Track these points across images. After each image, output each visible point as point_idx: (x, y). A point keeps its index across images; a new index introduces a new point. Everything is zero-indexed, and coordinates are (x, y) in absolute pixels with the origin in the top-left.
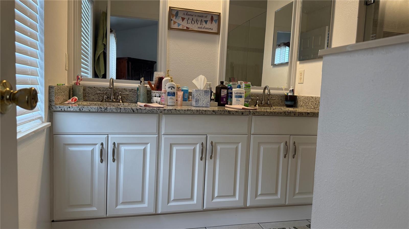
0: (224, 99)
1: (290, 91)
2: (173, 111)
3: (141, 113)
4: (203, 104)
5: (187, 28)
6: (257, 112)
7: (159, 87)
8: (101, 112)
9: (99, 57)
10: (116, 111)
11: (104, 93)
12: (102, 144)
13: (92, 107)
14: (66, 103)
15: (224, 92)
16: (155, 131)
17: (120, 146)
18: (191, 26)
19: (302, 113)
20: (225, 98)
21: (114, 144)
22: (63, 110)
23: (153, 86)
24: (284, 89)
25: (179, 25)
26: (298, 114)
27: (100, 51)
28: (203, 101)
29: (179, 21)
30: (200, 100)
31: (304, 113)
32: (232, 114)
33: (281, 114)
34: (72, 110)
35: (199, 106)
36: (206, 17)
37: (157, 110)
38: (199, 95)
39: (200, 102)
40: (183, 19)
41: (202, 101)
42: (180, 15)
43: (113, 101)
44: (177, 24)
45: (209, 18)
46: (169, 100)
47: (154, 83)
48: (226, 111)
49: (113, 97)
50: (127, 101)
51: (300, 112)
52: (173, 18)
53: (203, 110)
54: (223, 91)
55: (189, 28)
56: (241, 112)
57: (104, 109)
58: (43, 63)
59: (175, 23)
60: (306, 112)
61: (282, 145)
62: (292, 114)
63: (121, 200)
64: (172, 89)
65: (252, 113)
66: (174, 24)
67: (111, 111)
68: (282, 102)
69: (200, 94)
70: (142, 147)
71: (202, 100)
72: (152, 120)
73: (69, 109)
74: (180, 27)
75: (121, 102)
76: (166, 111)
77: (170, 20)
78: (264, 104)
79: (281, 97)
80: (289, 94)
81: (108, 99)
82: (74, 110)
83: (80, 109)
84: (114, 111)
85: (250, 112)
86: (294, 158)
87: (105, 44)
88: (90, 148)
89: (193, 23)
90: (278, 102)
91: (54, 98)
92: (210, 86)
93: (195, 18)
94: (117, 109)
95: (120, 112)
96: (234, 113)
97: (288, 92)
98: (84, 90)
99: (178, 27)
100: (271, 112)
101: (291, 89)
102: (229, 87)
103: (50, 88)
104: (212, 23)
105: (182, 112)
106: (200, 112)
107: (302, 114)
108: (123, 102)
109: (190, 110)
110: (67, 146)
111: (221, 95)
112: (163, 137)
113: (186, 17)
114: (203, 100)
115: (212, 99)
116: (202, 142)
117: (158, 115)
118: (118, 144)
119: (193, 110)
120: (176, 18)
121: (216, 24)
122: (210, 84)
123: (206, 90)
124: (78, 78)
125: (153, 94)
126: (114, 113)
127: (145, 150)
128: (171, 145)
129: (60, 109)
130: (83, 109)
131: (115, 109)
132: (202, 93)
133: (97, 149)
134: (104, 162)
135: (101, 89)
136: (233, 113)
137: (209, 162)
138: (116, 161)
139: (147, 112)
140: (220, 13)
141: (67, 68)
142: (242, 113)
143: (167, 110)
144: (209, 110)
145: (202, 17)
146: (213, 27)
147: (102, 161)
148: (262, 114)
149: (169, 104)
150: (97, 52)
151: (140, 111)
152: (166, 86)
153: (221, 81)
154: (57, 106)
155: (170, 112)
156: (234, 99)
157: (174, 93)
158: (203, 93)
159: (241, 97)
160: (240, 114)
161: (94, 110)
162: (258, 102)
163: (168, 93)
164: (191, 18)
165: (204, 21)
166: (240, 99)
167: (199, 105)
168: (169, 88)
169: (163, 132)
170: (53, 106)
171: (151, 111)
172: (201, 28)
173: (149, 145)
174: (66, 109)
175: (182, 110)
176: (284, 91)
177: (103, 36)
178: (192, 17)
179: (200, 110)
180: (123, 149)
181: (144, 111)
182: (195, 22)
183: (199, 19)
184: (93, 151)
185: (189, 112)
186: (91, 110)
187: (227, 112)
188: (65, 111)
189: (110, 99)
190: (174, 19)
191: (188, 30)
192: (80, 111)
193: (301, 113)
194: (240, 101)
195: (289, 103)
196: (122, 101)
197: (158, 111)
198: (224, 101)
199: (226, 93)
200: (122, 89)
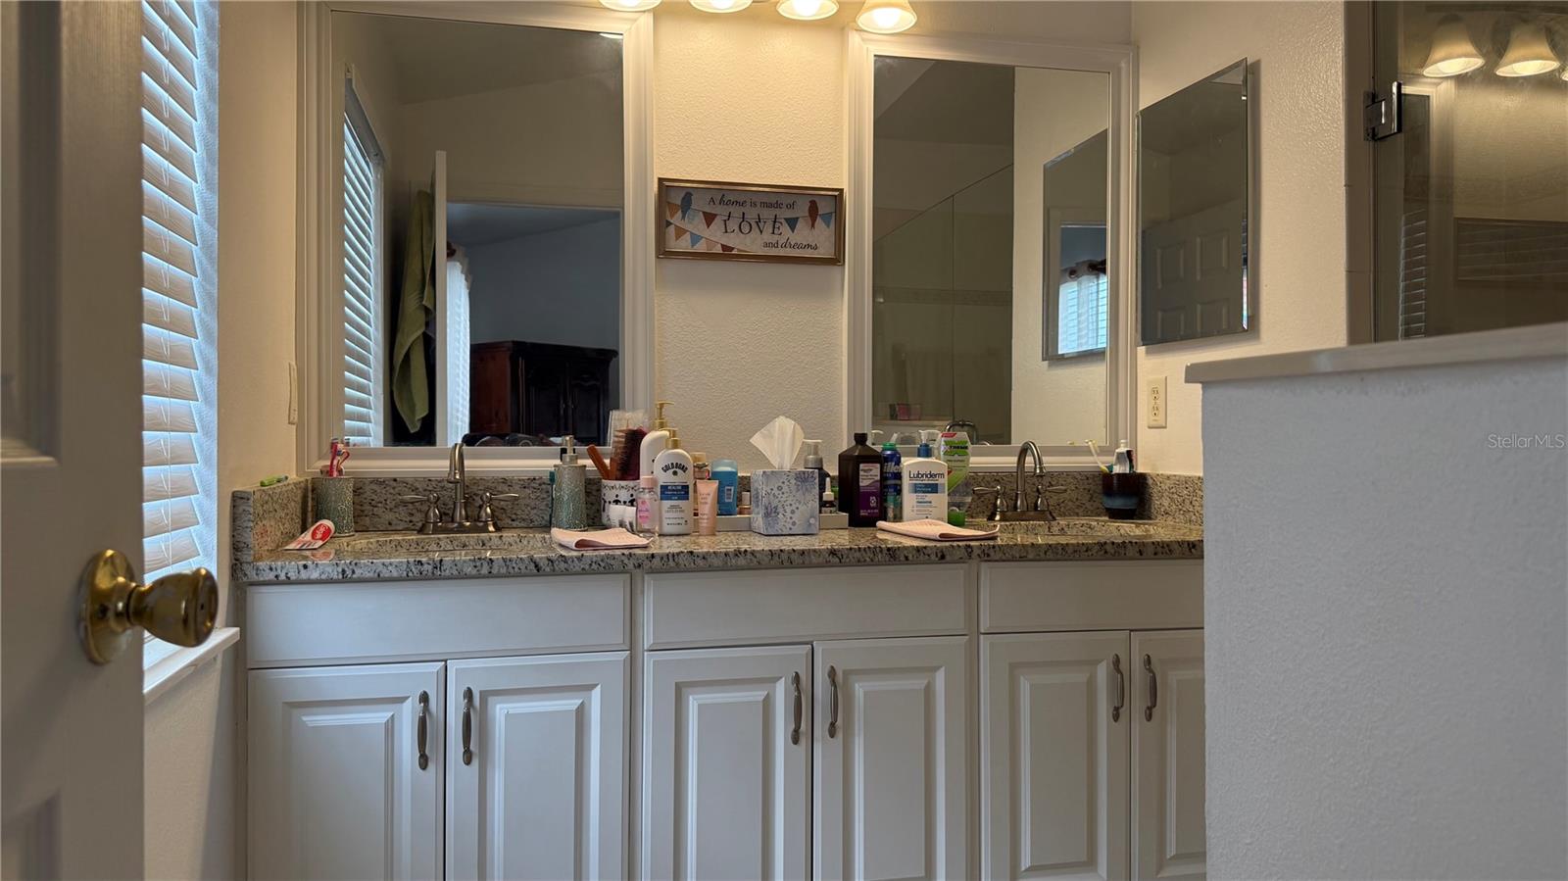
0: (873, 501)
1: (1118, 458)
2: (681, 560)
3: (567, 573)
4: (794, 524)
5: (724, 247)
6: (997, 548)
7: (628, 466)
8: (422, 578)
9: (407, 356)
10: (474, 572)
11: (428, 500)
12: (424, 698)
13: (387, 561)
14: (291, 546)
15: (871, 473)
16: (618, 637)
17: (491, 700)
18: (739, 242)
19: (1168, 546)
20: (873, 494)
21: (469, 694)
22: (283, 577)
23: (607, 462)
24: (1096, 451)
25: (695, 239)
26: (1151, 550)
27: (411, 334)
28: (793, 512)
29: (695, 224)
30: (780, 510)
31: (1176, 546)
32: (902, 558)
33: (1087, 551)
34: (315, 575)
35: (780, 532)
36: (791, 206)
37: (623, 558)
38: (775, 489)
39: (780, 516)
40: (709, 218)
41: (788, 515)
42: (699, 204)
43: (462, 529)
44: (687, 236)
45: (802, 210)
46: (665, 515)
47: (609, 451)
48: (878, 550)
49: (463, 512)
50: (514, 524)
51: (1158, 542)
52: (672, 216)
53: (794, 550)
54: (865, 471)
55: (733, 249)
56: (935, 550)
57: (430, 567)
58: (212, 416)
59: (680, 232)
60: (1183, 542)
61: (1102, 672)
62: (1131, 551)
64: (675, 473)
65: (976, 552)
66: (677, 239)
67: (455, 573)
68: (1091, 498)
69: (780, 488)
70: (571, 703)
71: (788, 509)
72: (606, 597)
73: (304, 575)
74: (701, 247)
75: (491, 528)
76: (656, 561)
77: (662, 224)
78: (1025, 509)
79: (1086, 482)
80: (1117, 469)
81: (446, 523)
82: (324, 577)
83: (344, 571)
84: (469, 570)
85: (970, 550)
86: (1149, 717)
87: (430, 306)
88: (379, 717)
89: (746, 229)
90: (1077, 499)
91: (250, 538)
92: (816, 453)
93: (752, 214)
94: (478, 564)
95: (490, 575)
96: (910, 558)
97: (1113, 459)
98: (357, 491)
99: (693, 246)
100: (1050, 546)
101: (1123, 449)
102: (889, 452)
103: (238, 499)
104: (813, 226)
105: (716, 562)
106: (784, 556)
107: (1170, 551)
108: (498, 529)
109: (746, 551)
110: (296, 712)
111: (861, 484)
112: (648, 662)
113: (721, 211)
114: (793, 507)
115: (827, 502)
116: (797, 673)
117: (628, 575)
118: (484, 695)
119: (758, 551)
120: (683, 217)
121: (828, 226)
122: (816, 446)
123: (804, 473)
124: (335, 452)
125: (609, 495)
126: (467, 577)
127: (581, 714)
128: (679, 687)
129: (271, 576)
130: (353, 572)
131: (472, 564)
132: (787, 483)
133: (408, 716)
134: (431, 766)
135: (417, 485)
136: (907, 558)
137: (824, 750)
138: (475, 762)
139: (587, 567)
140: (842, 190)
141: (295, 417)
142: (939, 555)
143: (662, 558)
144: (815, 551)
145: (778, 205)
146: (819, 238)
147: (424, 761)
148: (1018, 556)
149: (667, 529)
150: (399, 336)
151: (563, 566)
152: (653, 465)
153: (856, 434)
154: (260, 564)
155: (672, 563)
156: (909, 499)
157: (685, 488)
158: (793, 481)
159: (934, 489)
160: (933, 557)
161: (395, 574)
162: (1001, 502)
163: (664, 488)
164: (737, 212)
165: (783, 221)
166: (930, 497)
167: (778, 528)
168: (666, 469)
169: (647, 638)
170: (245, 567)
171: (602, 564)
172: (775, 245)
173: (596, 693)
174: (293, 576)
175: (714, 552)
176: (1095, 458)
177: (420, 277)
178: (743, 209)
179: (781, 550)
180: (501, 711)
181: (578, 568)
182: (754, 225)
183: (768, 214)
184: (390, 727)
185: (741, 561)
186: (385, 574)
187: (885, 551)
188: (288, 582)
189: (453, 521)
190: (676, 219)
191: (727, 254)
192: (345, 579)
193: (1163, 547)
194: (933, 504)
195: (1118, 503)
196: (495, 525)
197: (626, 561)
198: (874, 508)
199: (878, 478)
200: (496, 480)
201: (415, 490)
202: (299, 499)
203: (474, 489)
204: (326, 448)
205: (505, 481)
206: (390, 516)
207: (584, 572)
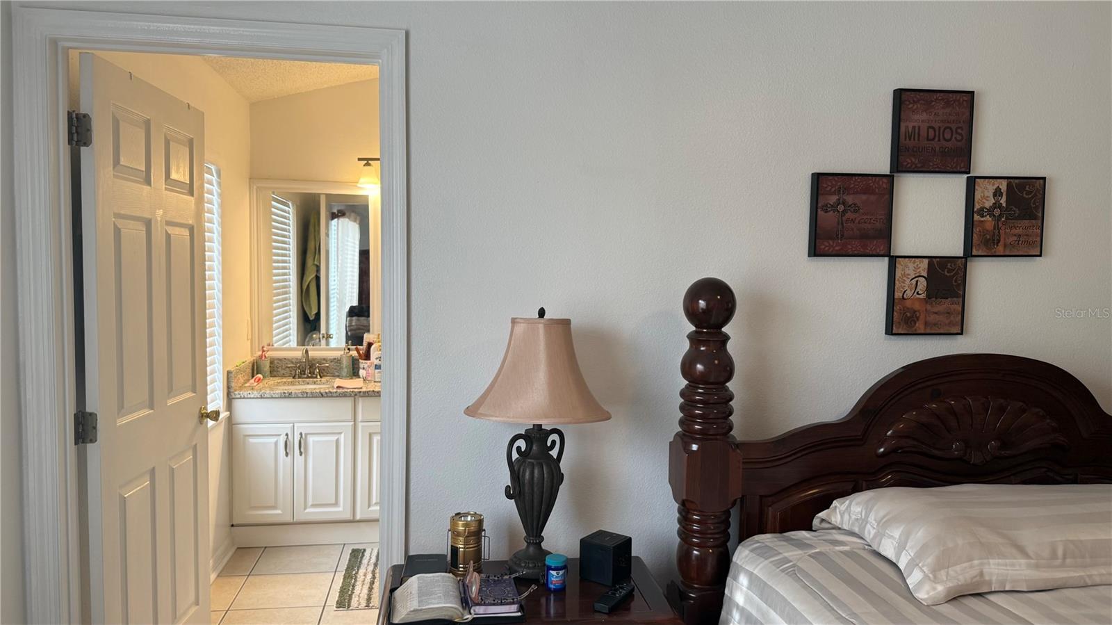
2: (370, 393)
3: (332, 397)
7: (367, 356)
8: (285, 397)
9: (308, 286)
11: (296, 366)
12: (287, 435)
14: (246, 385)
16: (349, 416)
17: (308, 436)
21: (301, 434)
22: (243, 396)
34: (252, 396)
43: (308, 377)
46: (376, 375)
49: (308, 371)
50: (326, 375)
57: (288, 393)
58: (221, 349)
63: (310, 502)
64: (380, 360)
67: (296, 396)
70: (334, 438)
72: (347, 404)
73: (249, 396)
75: (319, 377)
76: (361, 394)
81: (302, 374)
82: (255, 396)
84: (300, 395)
87: (318, 264)
88: (273, 440)
91: (233, 384)
95: (307, 397)
98: (272, 363)
103: (229, 373)
108: (321, 377)
110: (247, 438)
112: (360, 425)
117: (353, 398)
118: (306, 435)
124: (263, 351)
125: (361, 366)
126: (299, 397)
127: (337, 441)
128: (370, 434)
129: (239, 396)
133: (282, 440)
134: (289, 456)
135: (293, 360)
138: (303, 455)
141: (250, 337)
147: (287, 454)
149: (377, 380)
154: (236, 393)
161: (277, 396)
163: (376, 365)
169: (360, 417)
170: (232, 394)
173: (343, 435)
174: (246, 396)
177: (314, 251)
180: (311, 439)
181: (335, 395)
184: (276, 444)
186: (274, 396)
188: (244, 398)
189: (305, 374)
192: (261, 397)
200: (321, 359)
201: (292, 363)
202: (251, 367)
203: (313, 362)
204: (261, 348)
205: (324, 359)
206: (283, 372)
207: (337, 397)
